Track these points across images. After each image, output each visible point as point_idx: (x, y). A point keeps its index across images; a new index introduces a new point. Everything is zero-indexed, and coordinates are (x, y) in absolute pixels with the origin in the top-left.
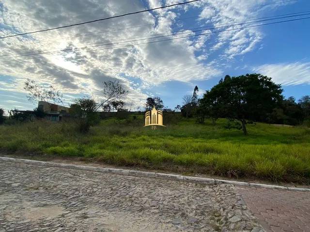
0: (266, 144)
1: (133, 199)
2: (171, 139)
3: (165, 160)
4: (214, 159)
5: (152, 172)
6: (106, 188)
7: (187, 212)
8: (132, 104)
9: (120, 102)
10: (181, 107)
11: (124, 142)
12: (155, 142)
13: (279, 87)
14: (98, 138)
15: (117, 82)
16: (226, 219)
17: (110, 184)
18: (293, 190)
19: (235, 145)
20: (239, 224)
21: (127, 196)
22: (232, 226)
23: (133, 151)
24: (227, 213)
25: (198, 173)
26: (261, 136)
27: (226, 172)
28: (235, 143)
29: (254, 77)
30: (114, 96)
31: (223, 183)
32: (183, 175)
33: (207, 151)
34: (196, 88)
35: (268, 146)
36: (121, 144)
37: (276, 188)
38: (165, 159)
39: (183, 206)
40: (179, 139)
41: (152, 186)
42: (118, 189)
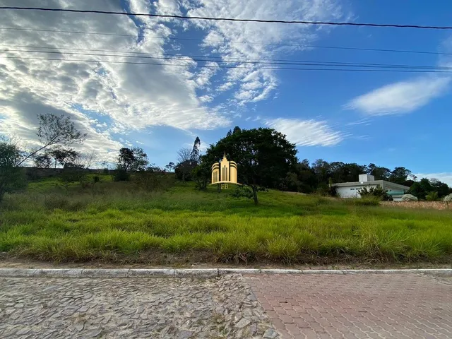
0: (279, 216)
1: (87, 317)
2: (158, 214)
3: (146, 247)
4: (218, 240)
5: (123, 268)
6: (34, 306)
7: (178, 324)
8: (92, 157)
9: (69, 152)
10: (176, 165)
11: (74, 221)
12: (131, 219)
13: (294, 147)
14: (20, 214)
15: (65, 117)
16: (232, 325)
17: (42, 298)
18: (308, 273)
19: (244, 219)
20: (248, 329)
21: (76, 315)
22: (239, 334)
23: (91, 236)
24: (234, 315)
25: (196, 262)
26: (273, 206)
27: (232, 257)
28: (244, 216)
29: (267, 132)
30: (59, 141)
31: (229, 272)
32: (174, 267)
33: (209, 228)
34: (198, 140)
35: (282, 219)
36: (69, 224)
37: (290, 273)
38: (147, 245)
39: (172, 316)
40: (171, 213)
41: (121, 291)
42: (57, 304)
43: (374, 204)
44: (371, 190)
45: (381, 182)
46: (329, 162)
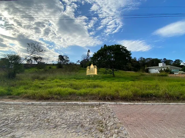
0: (124, 81)
1: (50, 120)
2: (74, 81)
3: (70, 94)
4: (99, 91)
5: (62, 102)
6: (30, 116)
7: (84, 124)
8: (48, 59)
9: (39, 57)
10: (80, 61)
11: (43, 84)
12: (64, 83)
13: (130, 52)
14: (23, 82)
15: (36, 44)
16: (106, 125)
17: (33, 113)
18: (137, 104)
19: (109, 83)
20: (113, 126)
21: (45, 119)
22: (109, 128)
23: (49, 89)
24: (106, 121)
25: (90, 100)
26: (121, 77)
27: (104, 98)
28: (109, 81)
29: (118, 46)
30: (35, 53)
31: (104, 104)
32: (82, 102)
33: (95, 86)
34: (89, 51)
35: (125, 82)
36: (41, 85)
37: (129, 104)
39: (82, 120)
40: (79, 81)
41: (62, 111)
42: (38, 115)
43: (166, 76)
44: (164, 69)
45: (169, 66)
46: (146, 58)
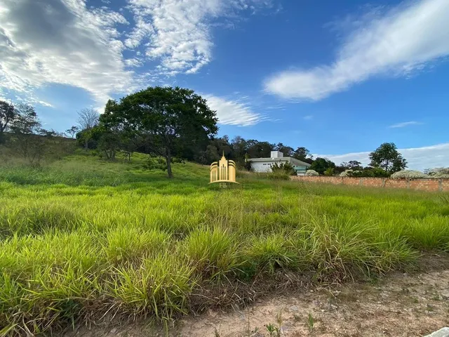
44: (281, 165)
45: (288, 158)
